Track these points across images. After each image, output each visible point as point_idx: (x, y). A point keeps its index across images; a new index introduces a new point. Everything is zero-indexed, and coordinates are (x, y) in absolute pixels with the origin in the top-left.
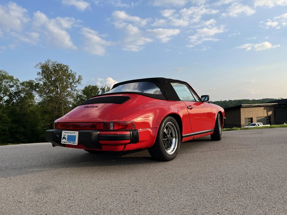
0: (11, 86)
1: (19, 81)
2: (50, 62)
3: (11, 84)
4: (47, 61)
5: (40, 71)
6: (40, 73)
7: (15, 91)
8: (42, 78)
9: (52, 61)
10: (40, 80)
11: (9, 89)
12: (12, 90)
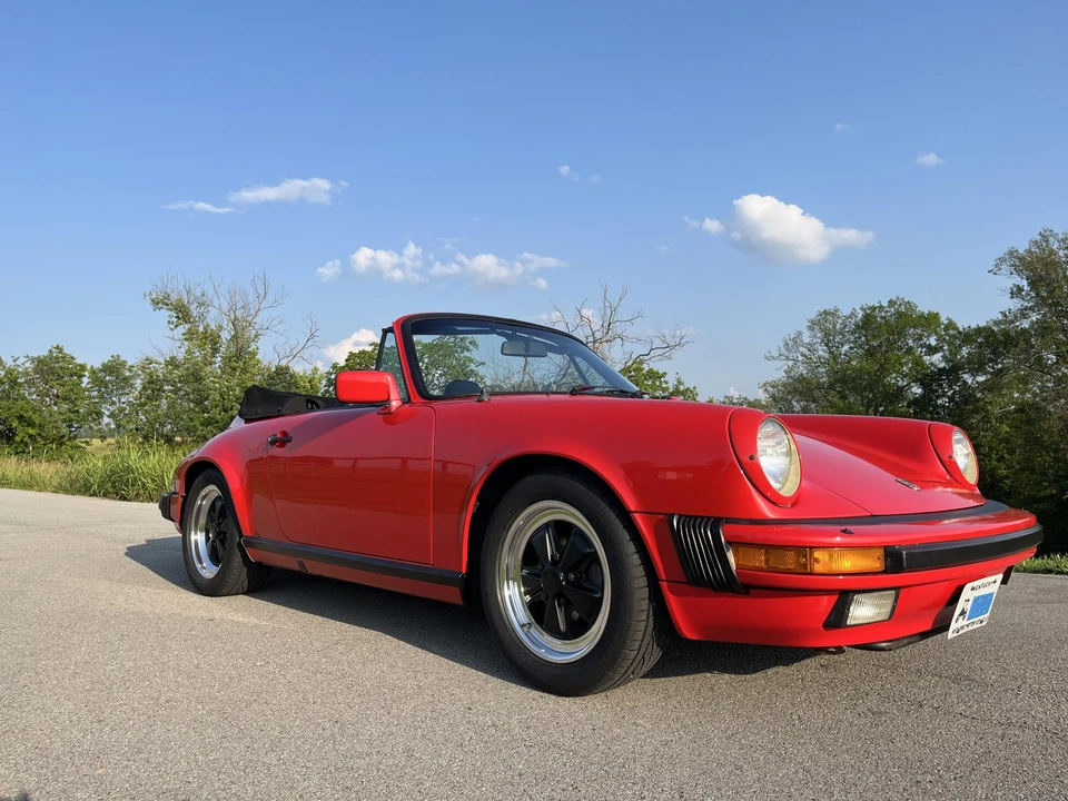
0: (932, 350)
1: (956, 328)
2: (1051, 239)
3: (933, 341)
4: (1038, 238)
5: (1024, 283)
6: (1020, 289)
7: (942, 365)
8: (1031, 309)
9: (1060, 236)
10: (1024, 316)
11: (925, 358)
12: (932, 364)
